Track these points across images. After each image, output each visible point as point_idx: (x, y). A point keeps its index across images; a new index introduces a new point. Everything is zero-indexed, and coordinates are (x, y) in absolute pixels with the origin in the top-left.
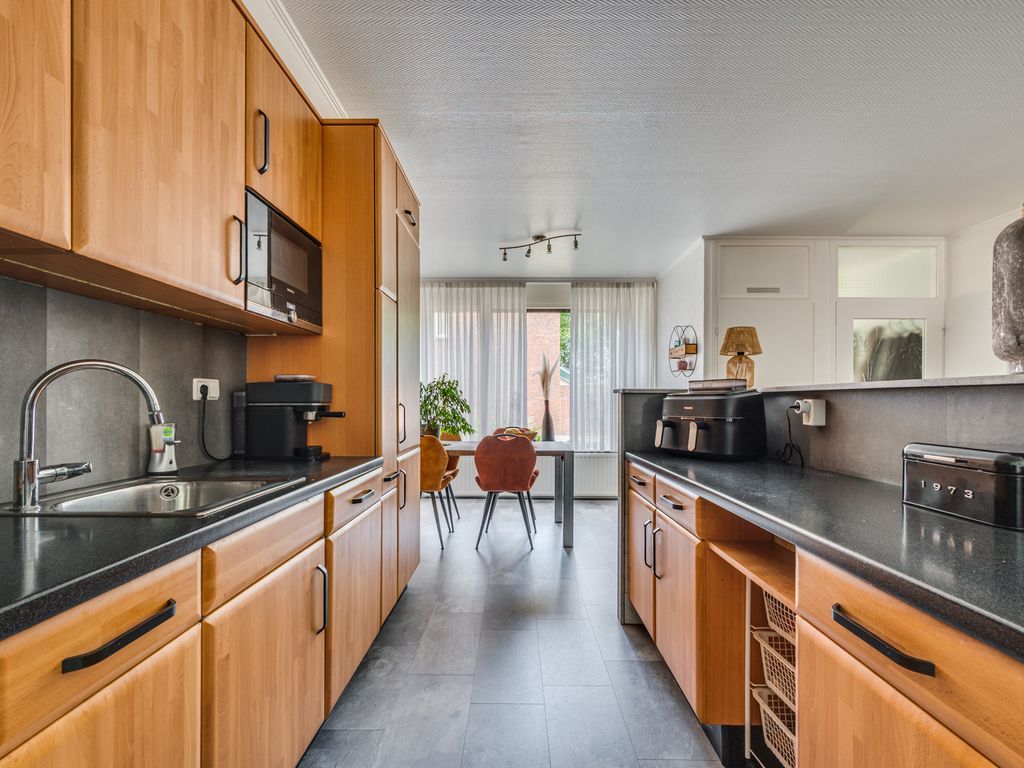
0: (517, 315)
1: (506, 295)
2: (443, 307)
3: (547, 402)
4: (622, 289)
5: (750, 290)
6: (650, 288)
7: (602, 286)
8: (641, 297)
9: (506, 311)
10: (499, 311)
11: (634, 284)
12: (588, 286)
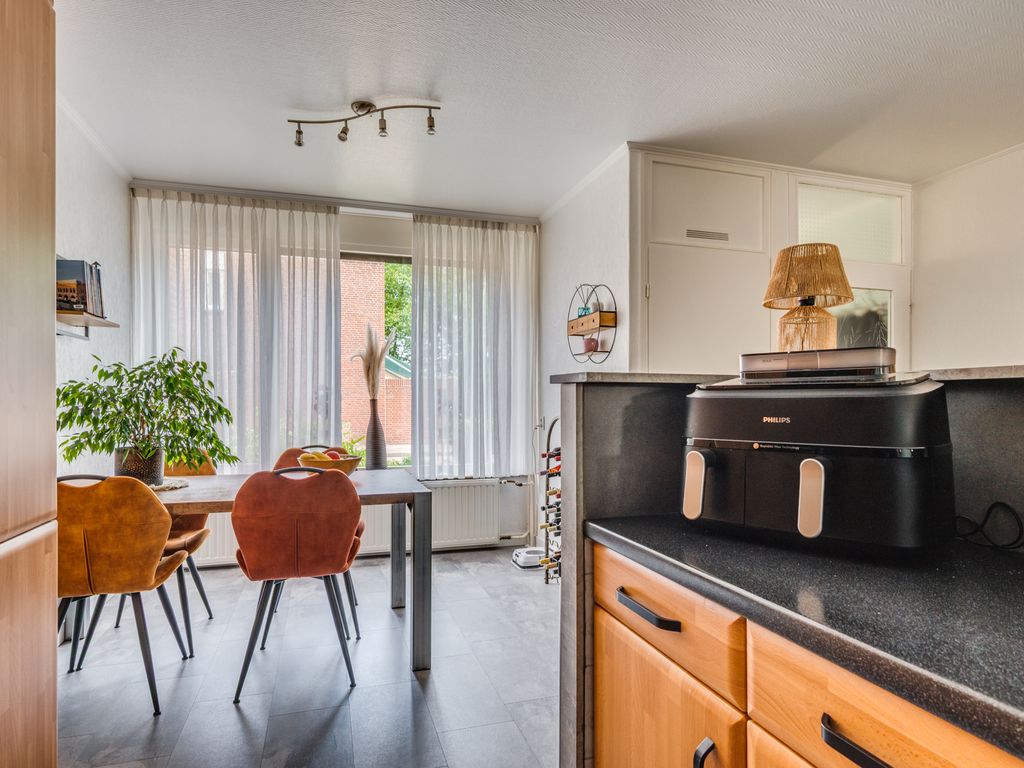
0: (323, 261)
1: (304, 224)
2: (187, 238)
3: (374, 402)
4: (489, 231)
5: (691, 234)
6: (531, 234)
7: (460, 223)
8: (517, 246)
9: (304, 254)
10: (292, 252)
11: (507, 224)
12: (439, 221)
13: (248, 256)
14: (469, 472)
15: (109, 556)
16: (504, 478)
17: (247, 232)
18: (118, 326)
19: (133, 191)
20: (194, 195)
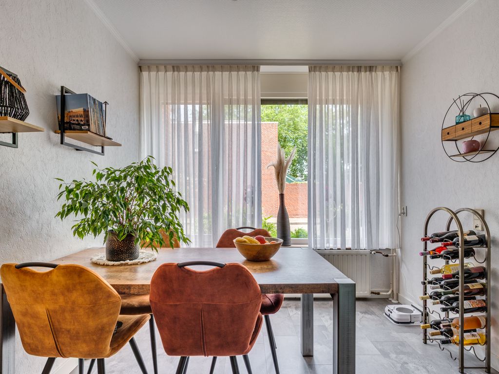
0: (250, 107)
1: (238, 80)
3: (282, 196)
4: (363, 73)
6: (394, 73)
7: (341, 70)
8: (383, 83)
9: (238, 103)
10: (230, 102)
11: (376, 67)
12: (326, 70)
13: (204, 106)
14: (349, 245)
15: (69, 331)
16: (374, 250)
17: (204, 91)
18: (120, 145)
19: (140, 69)
20: (173, 67)
